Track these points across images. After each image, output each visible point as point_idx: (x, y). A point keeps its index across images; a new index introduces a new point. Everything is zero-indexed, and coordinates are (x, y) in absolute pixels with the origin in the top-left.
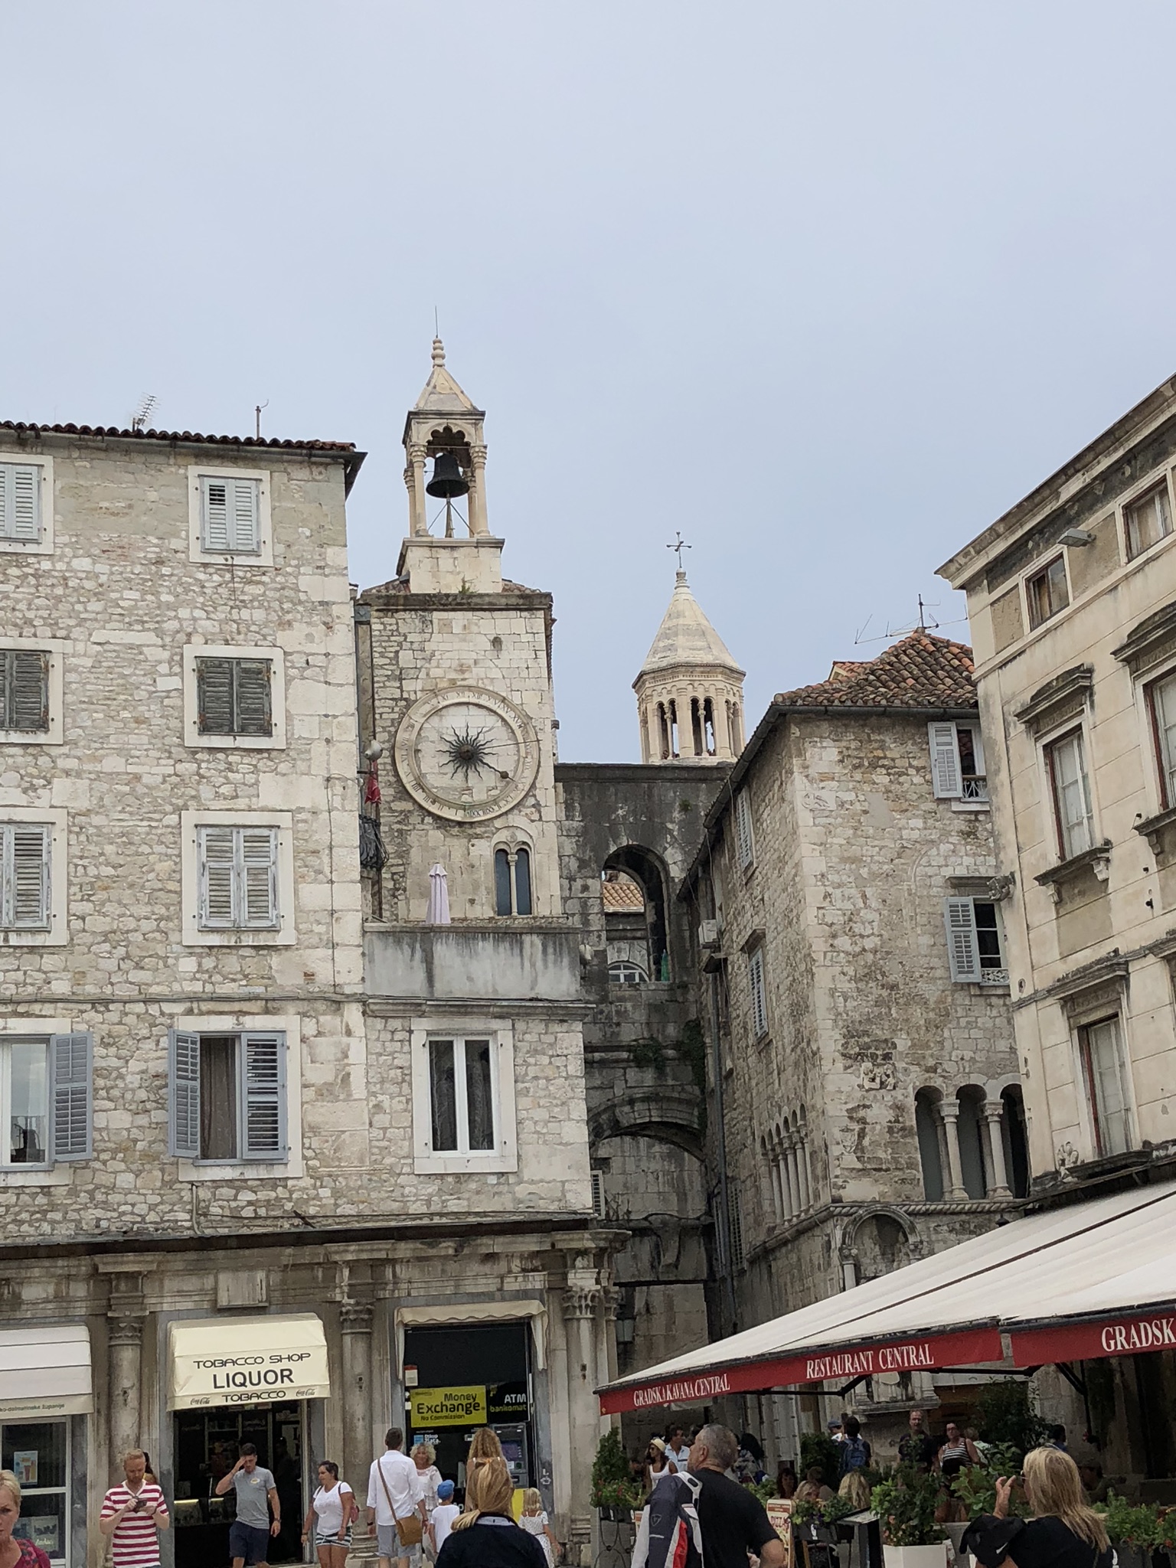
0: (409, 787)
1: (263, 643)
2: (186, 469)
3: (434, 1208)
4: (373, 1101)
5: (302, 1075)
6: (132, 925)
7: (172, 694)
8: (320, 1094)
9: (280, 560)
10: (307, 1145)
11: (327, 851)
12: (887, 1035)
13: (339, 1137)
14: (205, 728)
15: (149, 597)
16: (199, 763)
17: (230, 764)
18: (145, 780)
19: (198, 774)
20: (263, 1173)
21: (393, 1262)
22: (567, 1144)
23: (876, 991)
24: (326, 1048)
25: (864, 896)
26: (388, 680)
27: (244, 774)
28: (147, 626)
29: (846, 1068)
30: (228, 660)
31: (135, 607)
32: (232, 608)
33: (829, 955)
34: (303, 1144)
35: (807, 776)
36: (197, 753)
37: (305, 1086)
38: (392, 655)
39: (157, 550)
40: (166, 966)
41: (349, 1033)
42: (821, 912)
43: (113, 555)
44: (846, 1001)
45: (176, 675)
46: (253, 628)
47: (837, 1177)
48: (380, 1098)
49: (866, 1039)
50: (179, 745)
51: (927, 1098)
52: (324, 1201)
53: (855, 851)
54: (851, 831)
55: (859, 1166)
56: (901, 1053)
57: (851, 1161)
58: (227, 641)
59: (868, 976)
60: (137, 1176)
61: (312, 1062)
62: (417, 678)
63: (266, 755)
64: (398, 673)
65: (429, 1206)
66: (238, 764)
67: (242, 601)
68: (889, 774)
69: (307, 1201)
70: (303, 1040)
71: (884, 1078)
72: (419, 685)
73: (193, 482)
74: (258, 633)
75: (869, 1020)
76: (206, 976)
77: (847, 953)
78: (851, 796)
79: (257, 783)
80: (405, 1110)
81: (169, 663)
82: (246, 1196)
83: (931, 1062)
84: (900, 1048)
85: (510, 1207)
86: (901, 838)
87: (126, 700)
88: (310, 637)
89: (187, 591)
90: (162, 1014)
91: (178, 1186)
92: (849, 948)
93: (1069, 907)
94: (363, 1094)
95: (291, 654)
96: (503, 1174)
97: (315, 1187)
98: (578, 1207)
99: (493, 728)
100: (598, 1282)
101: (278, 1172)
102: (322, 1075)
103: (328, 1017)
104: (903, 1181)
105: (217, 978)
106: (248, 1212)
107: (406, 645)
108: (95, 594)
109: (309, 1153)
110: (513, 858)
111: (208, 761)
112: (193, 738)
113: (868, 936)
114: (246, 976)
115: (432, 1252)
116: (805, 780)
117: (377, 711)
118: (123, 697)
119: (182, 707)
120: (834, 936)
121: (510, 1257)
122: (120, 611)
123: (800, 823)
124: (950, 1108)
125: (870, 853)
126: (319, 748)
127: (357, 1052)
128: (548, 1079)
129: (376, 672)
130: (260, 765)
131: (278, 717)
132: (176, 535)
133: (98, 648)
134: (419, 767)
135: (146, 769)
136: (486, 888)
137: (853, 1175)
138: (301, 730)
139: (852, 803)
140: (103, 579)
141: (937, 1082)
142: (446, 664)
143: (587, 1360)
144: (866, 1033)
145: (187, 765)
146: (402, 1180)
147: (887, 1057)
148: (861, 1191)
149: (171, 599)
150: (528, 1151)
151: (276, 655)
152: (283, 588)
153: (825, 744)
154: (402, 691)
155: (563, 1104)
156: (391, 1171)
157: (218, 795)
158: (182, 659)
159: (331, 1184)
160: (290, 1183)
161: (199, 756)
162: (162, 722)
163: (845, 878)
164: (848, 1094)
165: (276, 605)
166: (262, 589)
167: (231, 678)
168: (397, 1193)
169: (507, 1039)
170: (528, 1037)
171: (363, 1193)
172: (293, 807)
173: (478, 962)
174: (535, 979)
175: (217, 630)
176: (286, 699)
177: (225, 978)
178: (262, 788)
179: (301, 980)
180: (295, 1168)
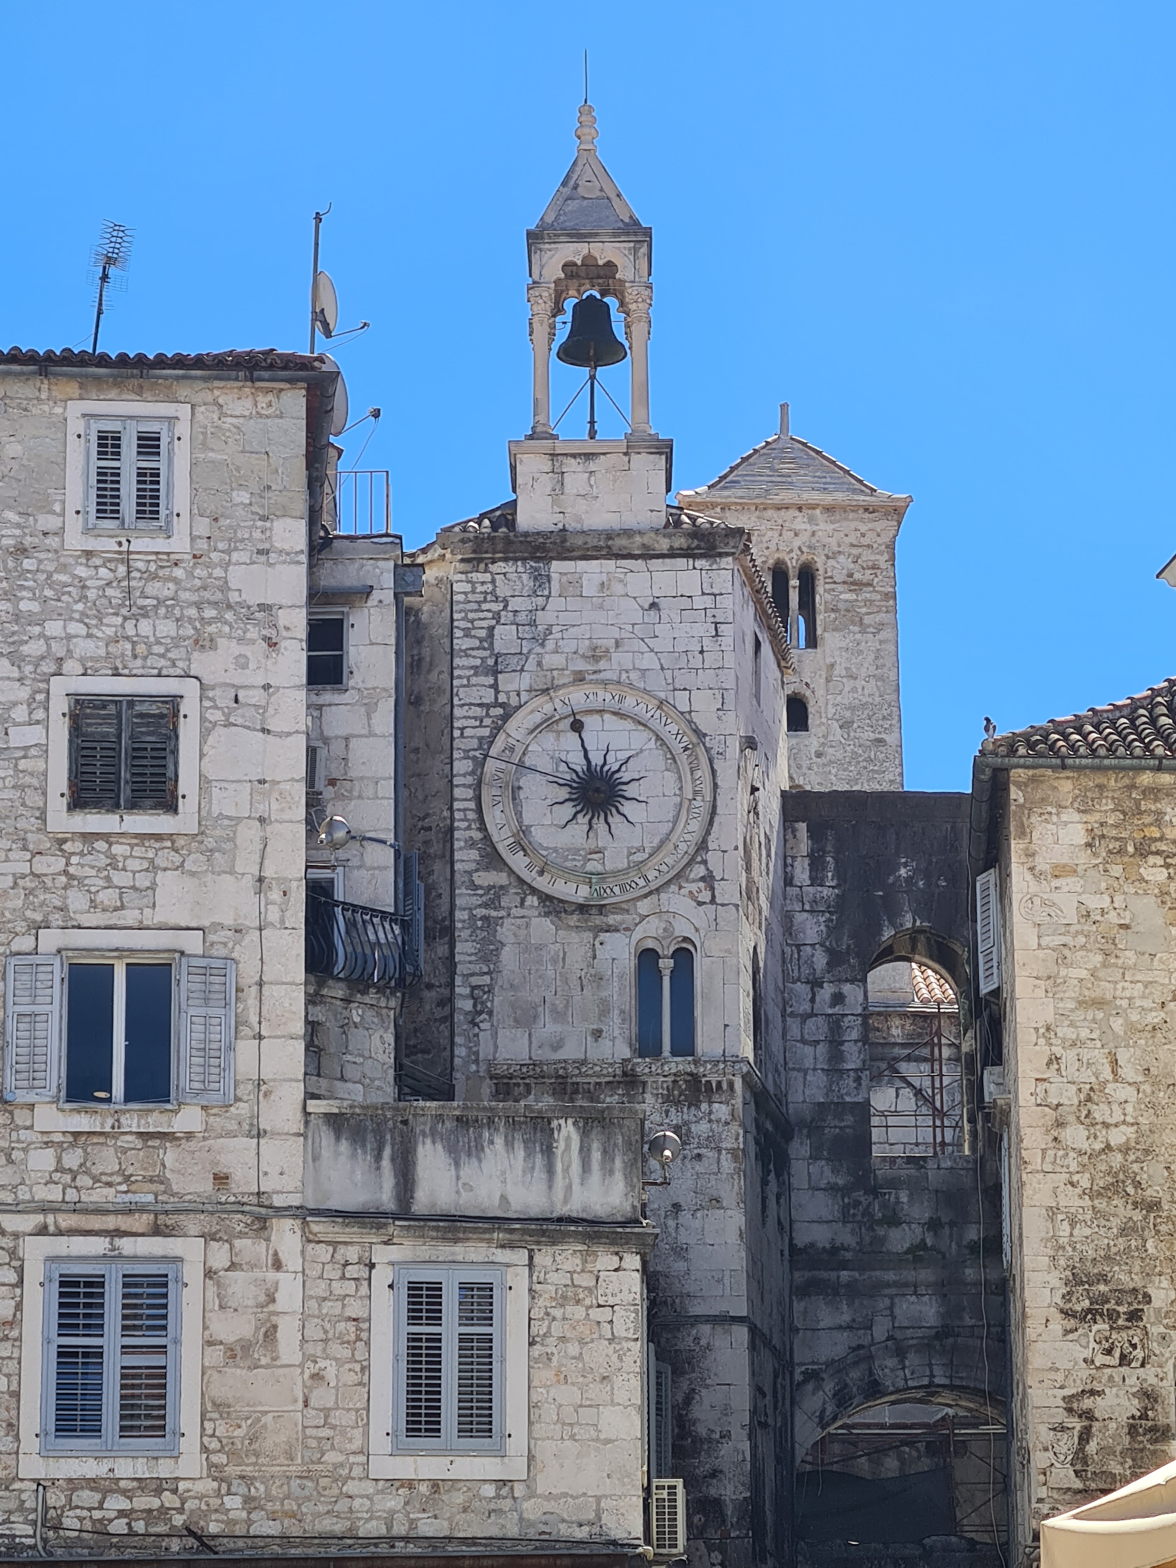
0: (501, 848)
1: (172, 671)
2: (65, 408)
3: (400, 1529)
4: (311, 1368)
5: (205, 1328)
7: (33, 752)
8: (231, 1354)
9: (203, 545)
10: (209, 1431)
11: (254, 989)
12: (1138, 1281)
13: (259, 1420)
14: (77, 802)
16: (68, 856)
17: (113, 857)
19: (65, 872)
20: (141, 1469)
22: (608, 1441)
23: (1122, 1212)
24: (241, 1287)
25: (1115, 1063)
26: (476, 674)
27: (134, 872)
29: (1067, 1332)
30: (115, 700)
32: (125, 619)
33: (1050, 1153)
34: (203, 1429)
35: (1032, 869)
36: (64, 841)
37: (210, 1343)
38: (483, 633)
39: (18, 532)
40: (10, 1161)
41: (277, 1265)
42: (1042, 1087)
44: (1073, 1224)
45: (38, 722)
46: (156, 649)
47: (1040, 1500)
48: (322, 1364)
49: (1102, 1288)
50: (39, 830)
52: (232, 1515)
53: (1105, 989)
54: (1099, 958)
55: (1078, 1484)
56: (1158, 1311)
57: (1065, 1476)
58: (116, 668)
59: (1114, 1188)
61: (221, 1307)
62: (522, 670)
63: (169, 844)
64: (491, 662)
65: (389, 1526)
66: (125, 858)
67: (143, 607)
68: (1167, 866)
69: (206, 1514)
70: (209, 1273)
71: (1128, 1349)
72: (525, 682)
73: (76, 425)
74: (163, 656)
75: (1107, 1258)
76: (68, 1178)
77: (1081, 1153)
78: (1105, 902)
79: (153, 887)
80: (361, 1384)
81: (29, 705)
82: (115, 1503)
84: (1156, 1303)
85: (513, 1531)
88: (242, 663)
89: (59, 595)
90: (3, 1232)
91: (17, 1485)
92: (1085, 1146)
94: (297, 1358)
95: (212, 687)
96: (504, 1482)
97: (219, 1495)
98: (618, 1534)
99: (641, 751)
101: (165, 1469)
102: (231, 1327)
103: (248, 1242)
105: (84, 1181)
106: (119, 1526)
107: (505, 617)
109: (214, 1445)
110: (666, 965)
111: (81, 854)
112: (59, 817)
113: (1116, 1126)
114: (127, 1179)
116: (1028, 876)
117: (456, 725)
119: (45, 774)
120: (1060, 1124)
123: (1016, 945)
125: (1127, 994)
126: (249, 833)
127: (290, 1294)
129: (457, 661)
130: (159, 860)
131: (187, 783)
132: (47, 506)
134: (519, 815)
136: (622, 1012)
137: (1067, 1497)
138: (222, 804)
139: (1103, 912)
142: (569, 646)
144: (1103, 1278)
145: (51, 860)
146: (350, 1487)
147: (1135, 1316)
149: (35, 607)
150: (548, 1449)
151: (189, 689)
152: (204, 587)
153: (1064, 817)
154: (497, 692)
155: (605, 1379)
156: (334, 1474)
157: (94, 905)
158: (48, 699)
159: (243, 1490)
160: (182, 1486)
161: (67, 847)
162: (15, 794)
163: (1084, 1033)
164: (1068, 1373)
165: (192, 612)
166: (171, 585)
167: (120, 730)
168: (342, 1506)
169: (519, 1279)
170: (553, 1277)
171: (290, 1505)
172: (206, 923)
173: (480, 1160)
174: (569, 1188)
175: (102, 652)
176: (202, 756)
177: (96, 1180)
178: (161, 895)
179: (208, 1186)
180: (190, 1464)
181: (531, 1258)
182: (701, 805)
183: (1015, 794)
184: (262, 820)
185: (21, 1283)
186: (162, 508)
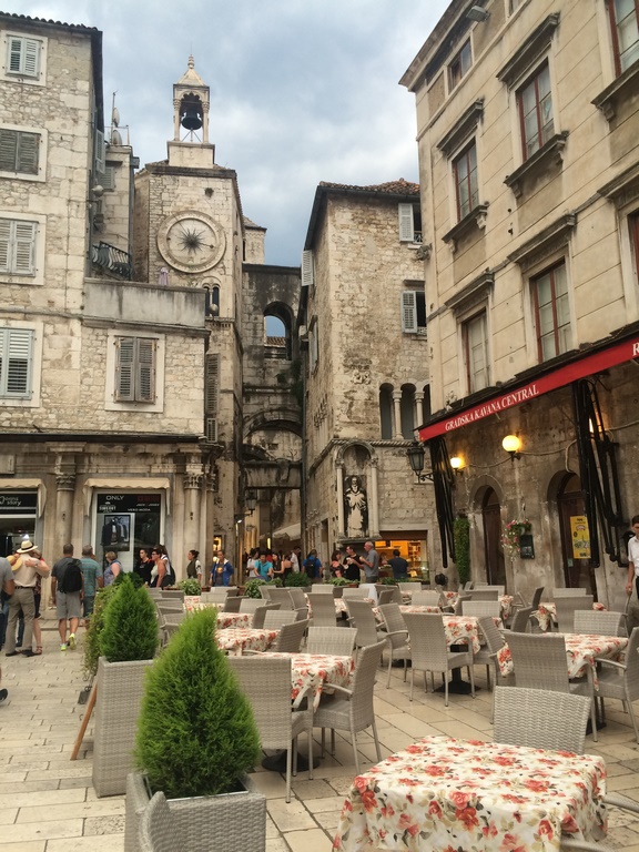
0: (163, 255)
1: (36, 125)
3: (116, 428)
4: (84, 371)
5: (43, 354)
8: (53, 364)
9: (50, 84)
10: (44, 391)
11: (66, 238)
12: (368, 357)
13: (62, 388)
17: (13, 187)
20: (16, 403)
21: (89, 455)
22: (192, 400)
24: (58, 341)
25: (360, 287)
26: (156, 206)
27: (21, 193)
29: (345, 372)
30: (15, 132)
32: (20, 106)
33: (340, 315)
34: (41, 390)
35: (335, 226)
37: (45, 360)
38: (159, 194)
41: (72, 334)
42: (337, 294)
44: (347, 338)
46: (32, 117)
47: (337, 425)
48: (88, 369)
49: (357, 358)
51: (386, 390)
52: (52, 421)
54: (356, 255)
55: (349, 420)
56: (374, 366)
57: (344, 418)
58: (16, 122)
59: (360, 327)
61: (50, 347)
62: (170, 206)
63: (34, 184)
64: (161, 203)
65: (112, 427)
66: (18, 188)
67: (27, 103)
68: (377, 228)
69: (41, 420)
70: (45, 335)
71: (364, 378)
72: (171, 209)
73: (3, 38)
74: (34, 120)
75: (358, 349)
77: (350, 315)
78: (357, 237)
79: (28, 199)
80: (102, 377)
82: (5, 415)
83: (389, 371)
84: (373, 364)
85: (157, 430)
86: (381, 260)
88: (64, 126)
92: (351, 313)
93: (461, 252)
94: (78, 367)
95: (53, 133)
96: (155, 413)
97: (46, 413)
98: (195, 432)
99: (205, 231)
100: (203, 470)
101: (26, 404)
102: (53, 355)
103: (61, 325)
104: (371, 429)
106: (6, 424)
107: (165, 190)
109: (44, 395)
110: (211, 291)
111: (1, 185)
113: (361, 307)
114: (14, 300)
115: (110, 450)
116: (334, 228)
117: (150, 220)
121: (155, 456)
123: (330, 249)
124: (397, 395)
125: (365, 266)
126: (65, 184)
127: (76, 344)
128: (183, 367)
129: (151, 202)
130: (30, 189)
131: (42, 164)
134: (169, 246)
137: (345, 425)
138: (55, 173)
139: (357, 241)
141: (392, 381)
142: (184, 200)
143: (194, 510)
144: (357, 355)
146: (97, 412)
147: (367, 368)
148: (349, 433)
150: (170, 403)
151: (44, 133)
152: (51, 99)
153: (345, 210)
154: (163, 211)
155: (192, 379)
156: (91, 407)
157: (4, 203)
159: (56, 412)
160: (32, 410)
163: (351, 278)
164: (345, 385)
165: (46, 107)
166: (39, 98)
167: (16, 141)
168: (94, 419)
169: (162, 344)
170: (174, 344)
171: (74, 418)
172: (48, 213)
173: (148, 302)
174: (180, 315)
175: (11, 116)
176: (48, 156)
178: (30, 202)
179: (46, 304)
180: (35, 402)
181: (166, 338)
183: (330, 203)
184: (70, 181)
186: (35, 69)
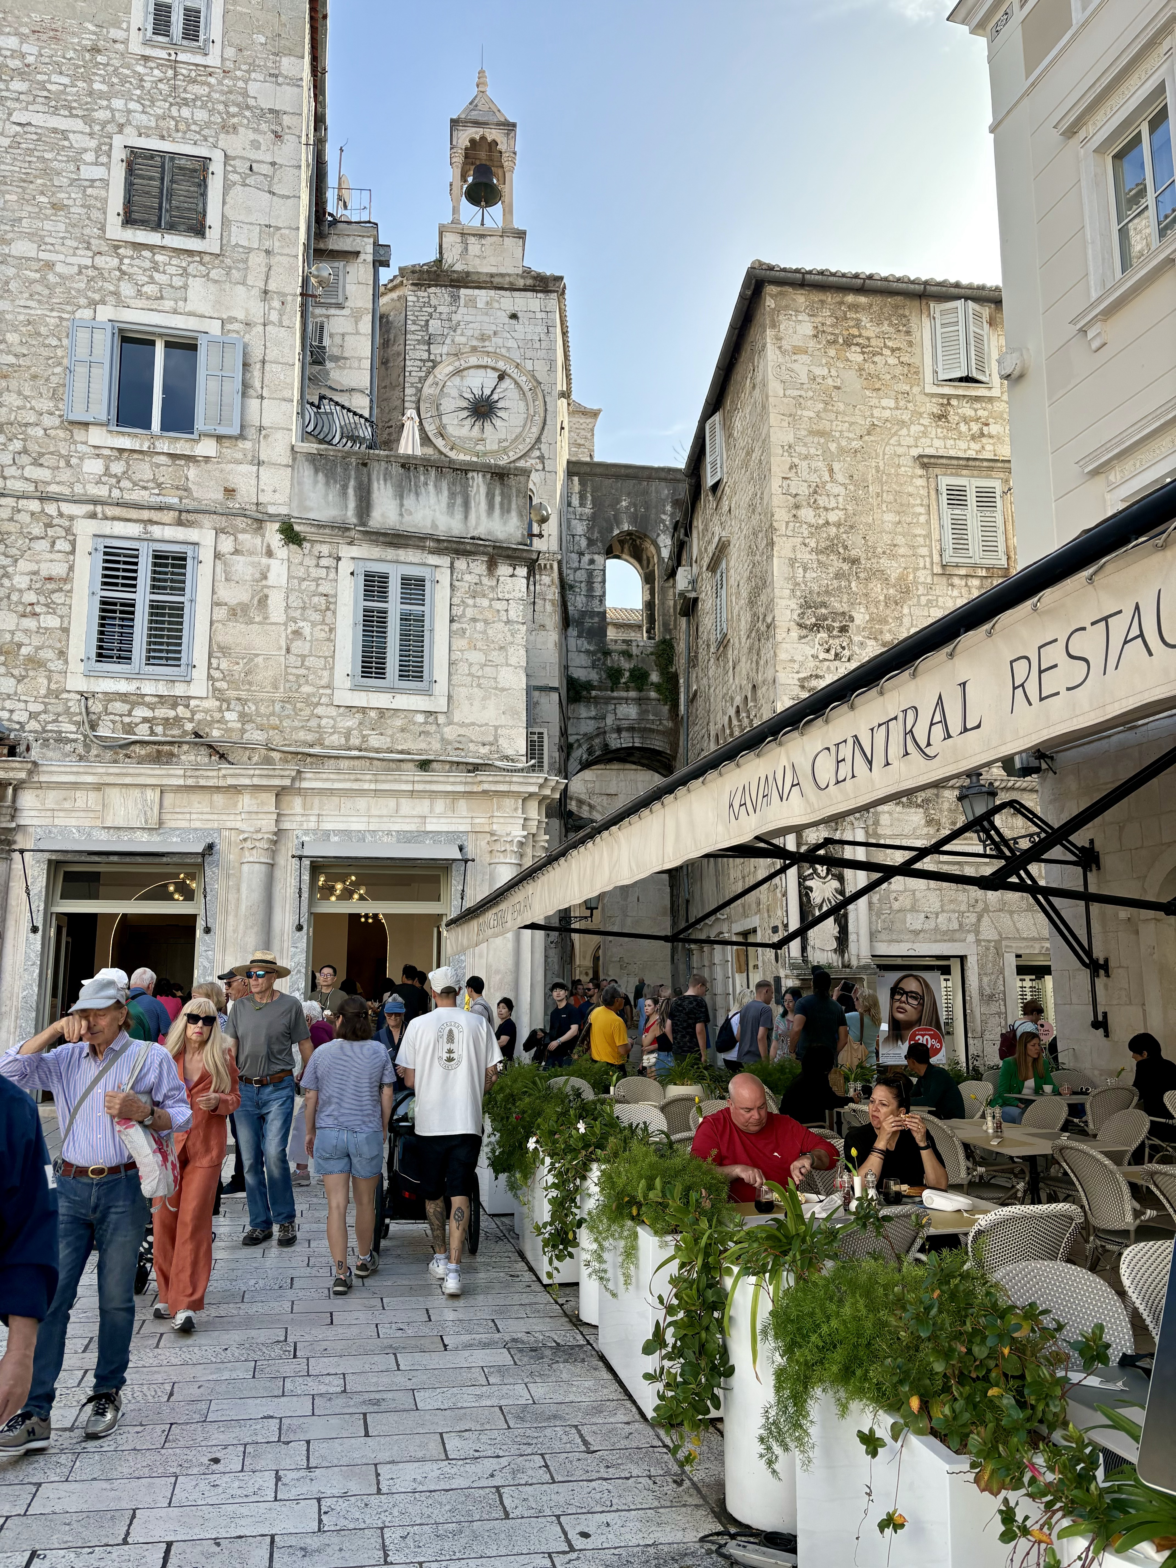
0: (430, 435)
1: (202, 142)
3: (355, 741)
4: (292, 627)
5: (213, 592)
6: (31, 418)
7: (97, 184)
8: (233, 612)
9: (230, 64)
10: (215, 665)
11: (258, 366)
12: (845, 608)
13: (252, 660)
14: (129, 220)
15: (80, 84)
16: (121, 258)
17: (156, 263)
18: (59, 268)
19: (120, 269)
20: (161, 688)
22: (503, 690)
23: (836, 564)
24: (242, 566)
25: (831, 471)
26: (418, 344)
27: (171, 275)
28: (74, 112)
29: (801, 637)
30: (161, 154)
31: (63, 92)
32: (171, 105)
33: (791, 525)
34: (210, 663)
35: (779, 347)
36: (118, 247)
37: (217, 604)
38: (423, 323)
39: (94, 37)
40: (68, 464)
41: (270, 554)
42: (786, 482)
43: (44, 37)
44: (805, 570)
45: (102, 164)
46: (193, 127)
48: (301, 624)
49: (823, 611)
50: (99, 237)
52: (230, 725)
53: (825, 425)
54: (822, 405)
56: (858, 627)
58: (163, 135)
59: (831, 548)
60: (19, 681)
61: (227, 580)
62: (443, 344)
63: (197, 258)
64: (427, 338)
65: (347, 739)
66: (165, 265)
67: (185, 99)
68: (863, 353)
69: (210, 724)
70: (217, 556)
71: (839, 650)
72: (445, 349)
74: (198, 133)
75: (827, 592)
76: (114, 481)
77: (811, 526)
78: (825, 372)
79: (185, 287)
80: (329, 640)
81: (96, 152)
82: (141, 712)
83: (888, 636)
84: (857, 621)
85: (436, 747)
86: (872, 416)
87: (44, 185)
88: (256, 145)
89: (123, 82)
90: (61, 515)
91: (65, 695)
92: (813, 521)
94: (282, 619)
95: (234, 158)
96: (430, 713)
97: (220, 710)
99: (507, 389)
100: (525, 827)
101: (179, 690)
102: (233, 595)
103: (247, 536)
105: (125, 484)
106: (143, 729)
107: (435, 315)
108: (20, 74)
109: (217, 674)
111: (132, 258)
112: (115, 230)
113: (832, 510)
114: (159, 485)
116: (778, 352)
117: (407, 370)
118: (39, 181)
119: (106, 200)
120: (797, 507)
122: (45, 94)
123: (771, 393)
125: (839, 428)
126: (257, 260)
127: (278, 572)
128: (486, 622)
129: (408, 338)
130: (190, 269)
131: (213, 218)
132: (116, 24)
133: (18, 129)
134: (440, 418)
135: (61, 257)
138: (239, 236)
139: (824, 378)
140: (30, 59)
144: (824, 605)
145: (108, 259)
146: (319, 710)
147: (843, 629)
149: (104, 88)
150: (461, 693)
151: (217, 157)
152: (230, 92)
153: (800, 318)
154: (430, 354)
155: (501, 648)
156: (307, 700)
157: (140, 294)
158: (110, 149)
159: (239, 708)
160: (193, 703)
161: (121, 251)
162: (82, 211)
163: (812, 451)
164: (802, 664)
165: (221, 107)
166: (207, 89)
167: (163, 173)
168: (313, 723)
169: (444, 577)
170: (467, 577)
171: (275, 721)
172: (225, 317)
173: (417, 494)
174: (478, 518)
175: (153, 124)
176: (224, 203)
177: (135, 484)
178: (190, 294)
179: (220, 496)
180: (199, 687)
181: (452, 564)
182: (538, 419)
183: (770, 303)
184: (268, 252)
185: (73, 552)
186: (201, 34)
